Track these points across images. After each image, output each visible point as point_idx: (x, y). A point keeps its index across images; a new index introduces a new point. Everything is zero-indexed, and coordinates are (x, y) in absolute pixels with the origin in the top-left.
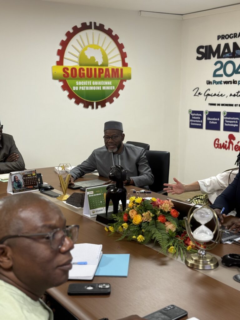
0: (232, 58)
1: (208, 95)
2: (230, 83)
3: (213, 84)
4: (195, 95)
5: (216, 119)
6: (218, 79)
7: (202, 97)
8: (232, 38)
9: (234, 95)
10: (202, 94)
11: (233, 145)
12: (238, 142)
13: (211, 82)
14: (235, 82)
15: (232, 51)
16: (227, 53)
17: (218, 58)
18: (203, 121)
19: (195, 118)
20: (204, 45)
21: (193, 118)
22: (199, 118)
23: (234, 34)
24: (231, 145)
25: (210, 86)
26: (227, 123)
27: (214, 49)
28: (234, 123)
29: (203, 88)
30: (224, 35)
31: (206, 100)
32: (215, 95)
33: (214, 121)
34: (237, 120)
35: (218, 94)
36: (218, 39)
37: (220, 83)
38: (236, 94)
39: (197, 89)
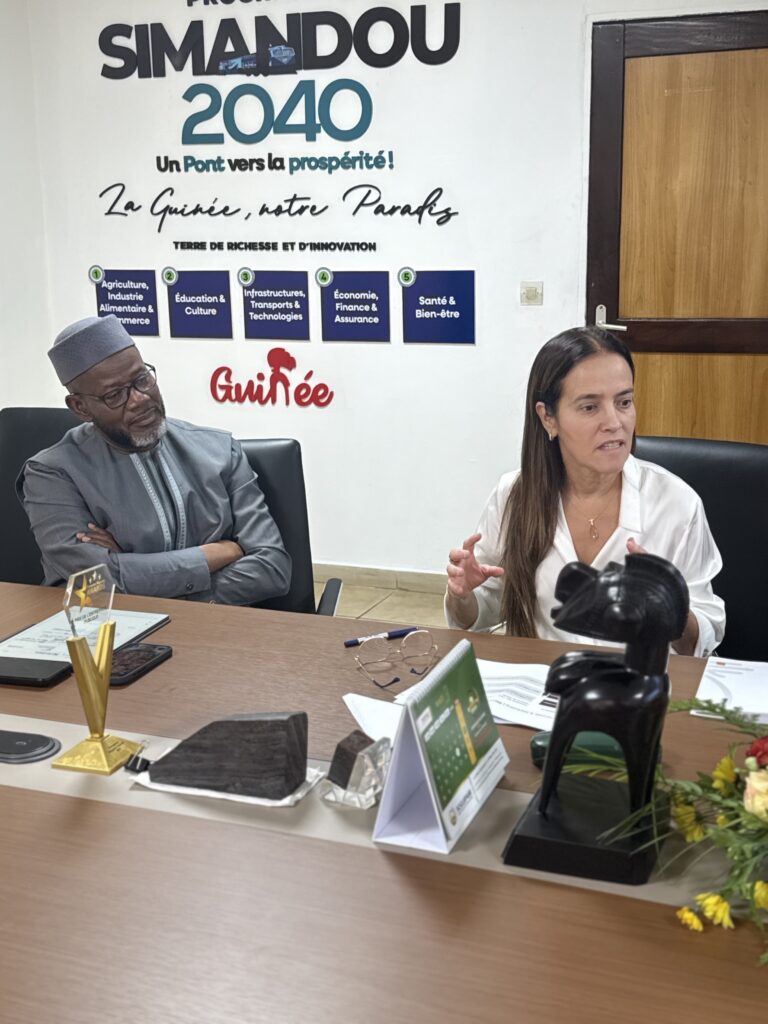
0: (256, 75)
1: (168, 210)
2: (255, 165)
3: (186, 170)
4: (109, 212)
6: (204, 152)
7: (144, 219)
9: (279, 211)
10: (140, 207)
11: (286, 384)
12: (309, 375)
13: (177, 163)
14: (278, 164)
15: (252, 48)
16: (231, 55)
17: (197, 71)
18: (155, 308)
19: (119, 297)
20: (133, 24)
21: (111, 296)
22: (140, 297)
24: (280, 386)
25: (170, 178)
26: (258, 311)
27: (177, 38)
28: (285, 311)
29: (146, 185)
31: (159, 231)
32: (197, 210)
33: (205, 306)
34: (299, 299)
35: (212, 209)
36: (190, 4)
37: (217, 164)
38: (285, 206)
39: (120, 188)
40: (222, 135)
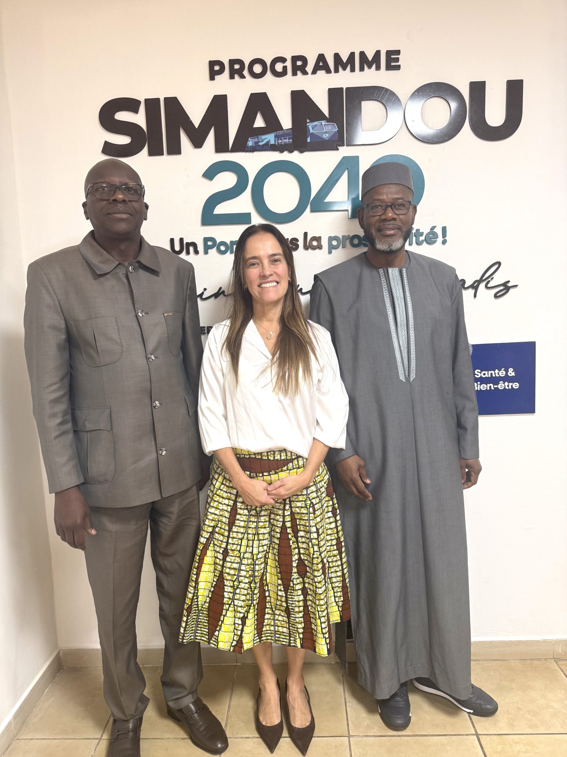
0: (291, 151)
3: (206, 253)
6: (225, 233)
8: (284, 73)
13: (194, 245)
14: (315, 243)
15: (287, 123)
17: (219, 149)
23: (295, 59)
27: (196, 114)
30: (240, 62)
36: (212, 78)
40: (249, 214)
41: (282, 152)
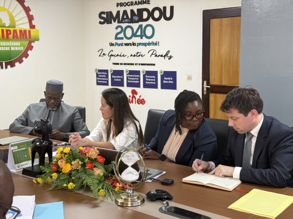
0: (130, 23)
1: (112, 55)
2: (130, 45)
3: (116, 46)
4: (100, 56)
5: (120, 77)
6: (119, 41)
7: (107, 57)
8: (129, 5)
9: (134, 56)
10: (106, 54)
11: (135, 99)
12: (140, 96)
13: (114, 44)
14: (135, 44)
15: (130, 17)
16: (126, 19)
17: (118, 23)
18: (108, 79)
19: (101, 76)
20: (105, 11)
21: (99, 76)
22: (105, 76)
23: (131, 2)
24: (134, 99)
25: (112, 48)
26: (130, 80)
27: (114, 14)
28: (135, 80)
29: (107, 49)
30: (122, 3)
31: (110, 60)
32: (118, 55)
33: (119, 78)
34: (138, 77)
35: (121, 55)
36: (117, 7)
37: (122, 45)
38: (136, 55)
39: (102, 50)
40: (123, 38)
41: (129, 23)
